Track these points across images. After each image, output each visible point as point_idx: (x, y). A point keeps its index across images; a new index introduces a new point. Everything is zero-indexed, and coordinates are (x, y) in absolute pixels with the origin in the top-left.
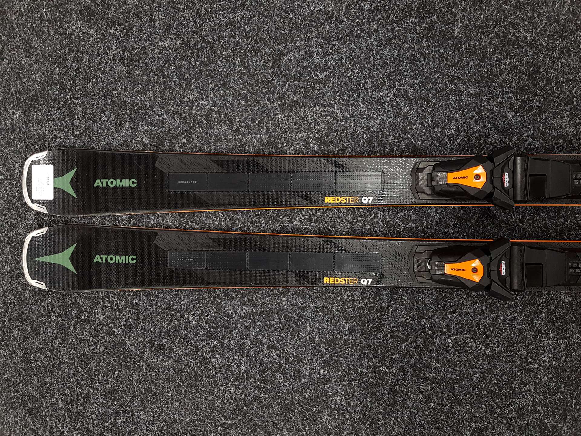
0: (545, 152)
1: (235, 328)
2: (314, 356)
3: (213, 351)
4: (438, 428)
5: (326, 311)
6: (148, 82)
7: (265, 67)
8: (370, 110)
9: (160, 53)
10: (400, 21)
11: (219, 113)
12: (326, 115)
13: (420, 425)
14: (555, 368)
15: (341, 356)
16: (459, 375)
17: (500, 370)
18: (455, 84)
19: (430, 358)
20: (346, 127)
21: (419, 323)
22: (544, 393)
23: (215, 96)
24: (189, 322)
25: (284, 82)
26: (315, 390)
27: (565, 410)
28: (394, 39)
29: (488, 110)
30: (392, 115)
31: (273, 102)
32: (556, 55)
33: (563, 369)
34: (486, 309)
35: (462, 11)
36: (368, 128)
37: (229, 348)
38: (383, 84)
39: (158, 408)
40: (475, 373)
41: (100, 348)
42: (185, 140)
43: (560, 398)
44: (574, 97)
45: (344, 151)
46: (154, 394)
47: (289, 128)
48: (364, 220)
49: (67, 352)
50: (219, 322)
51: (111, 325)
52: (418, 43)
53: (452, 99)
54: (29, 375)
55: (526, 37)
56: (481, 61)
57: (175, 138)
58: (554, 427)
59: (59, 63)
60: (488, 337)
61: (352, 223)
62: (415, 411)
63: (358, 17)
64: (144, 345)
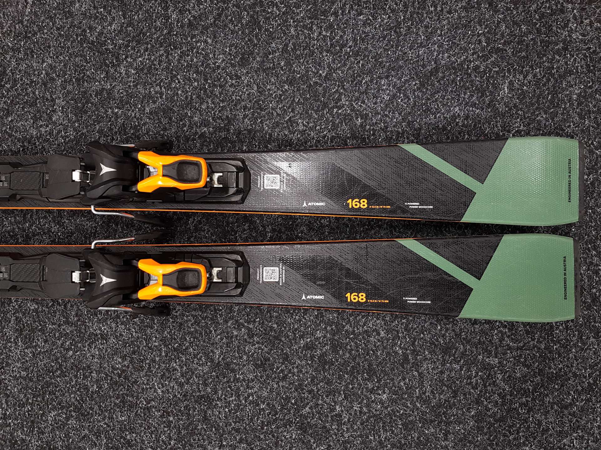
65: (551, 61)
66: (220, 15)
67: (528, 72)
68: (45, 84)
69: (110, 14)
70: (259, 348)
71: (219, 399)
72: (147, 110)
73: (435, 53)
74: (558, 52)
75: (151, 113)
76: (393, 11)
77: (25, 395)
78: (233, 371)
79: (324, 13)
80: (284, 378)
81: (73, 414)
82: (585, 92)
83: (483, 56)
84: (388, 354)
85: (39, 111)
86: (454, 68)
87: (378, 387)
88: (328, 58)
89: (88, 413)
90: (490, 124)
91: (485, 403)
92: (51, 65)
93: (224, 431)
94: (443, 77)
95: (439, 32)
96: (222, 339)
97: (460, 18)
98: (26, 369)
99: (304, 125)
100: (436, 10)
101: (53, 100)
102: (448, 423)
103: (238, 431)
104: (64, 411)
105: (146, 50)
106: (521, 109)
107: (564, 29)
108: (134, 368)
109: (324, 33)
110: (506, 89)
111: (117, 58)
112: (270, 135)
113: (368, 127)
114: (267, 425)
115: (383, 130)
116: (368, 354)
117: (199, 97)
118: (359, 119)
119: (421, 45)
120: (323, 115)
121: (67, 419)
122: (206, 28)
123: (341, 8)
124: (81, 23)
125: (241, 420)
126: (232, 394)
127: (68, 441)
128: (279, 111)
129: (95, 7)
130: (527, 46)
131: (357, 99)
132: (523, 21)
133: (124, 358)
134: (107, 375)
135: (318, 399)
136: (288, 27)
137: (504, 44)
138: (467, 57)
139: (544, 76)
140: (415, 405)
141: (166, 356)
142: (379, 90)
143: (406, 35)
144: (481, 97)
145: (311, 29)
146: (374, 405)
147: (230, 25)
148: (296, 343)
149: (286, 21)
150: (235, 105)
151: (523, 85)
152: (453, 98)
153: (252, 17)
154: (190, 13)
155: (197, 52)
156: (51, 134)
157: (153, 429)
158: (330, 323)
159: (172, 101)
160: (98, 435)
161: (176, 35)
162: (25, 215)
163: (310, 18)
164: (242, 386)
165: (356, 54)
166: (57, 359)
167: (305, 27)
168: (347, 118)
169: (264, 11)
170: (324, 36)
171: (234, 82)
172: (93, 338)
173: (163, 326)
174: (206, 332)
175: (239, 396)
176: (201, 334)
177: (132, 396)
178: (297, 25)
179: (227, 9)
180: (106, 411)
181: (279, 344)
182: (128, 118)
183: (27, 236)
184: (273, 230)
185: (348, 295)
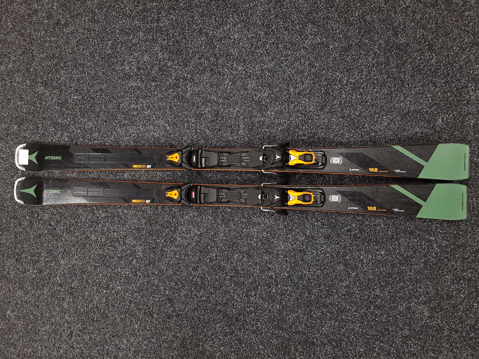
0: (221, 148)
1: (100, 223)
2: (131, 235)
3: (91, 233)
4: (179, 266)
5: (136, 215)
6: (68, 114)
7: (114, 109)
8: (154, 128)
9: (73, 102)
10: (166, 90)
11: (95, 128)
12: (137, 130)
13: (173, 265)
14: (224, 240)
15: (142, 235)
16: (188, 243)
17: (204, 241)
18: (187, 118)
19: (177, 236)
20: (145, 136)
21: (173, 220)
22: (220, 251)
23: (94, 121)
24: (82, 220)
25: (121, 115)
26: (132, 250)
27: (228, 258)
28: (164, 98)
29: (199, 129)
30: (163, 130)
31: (117, 124)
32: (225, 107)
33: (228, 241)
34: (198, 214)
35: (190, 87)
36: (154, 136)
37: (98, 232)
38: (160, 117)
39: (69, 258)
40: (194, 242)
41: (46, 232)
42: (82, 140)
43: (226, 254)
44: (232, 124)
45: (144, 146)
46: (67, 252)
47: (123, 135)
48: (152, 175)
49: (33, 233)
50: (94, 220)
51: (51, 221)
52: (173, 100)
53: (186, 124)
54: (17, 244)
55: (214, 99)
56: (197, 109)
57: (78, 139)
58: (224, 266)
59: (33, 105)
60: (199, 226)
61: (147, 177)
62: (170, 259)
63: (150, 89)
64: (64, 230)
65: (461, 109)
66: (312, 89)
67: (450, 113)
68: (236, 118)
69: (264, 89)
70: (327, 230)
71: (309, 251)
72: (279, 129)
73: (408, 105)
74: (464, 105)
75: (281, 131)
76: (389, 87)
77: (225, 247)
78: (315, 240)
79: (358, 88)
80: (338, 243)
81: (245, 255)
82: (477, 122)
83: (430, 106)
84: (385, 234)
85: (233, 130)
86: (416, 112)
87: (380, 248)
88: (360, 107)
89: (252, 255)
90: (432, 136)
91: (428, 257)
92: (238, 110)
93: (311, 265)
94: (412, 116)
95: (410, 96)
96: (310, 226)
97: (419, 90)
98: (226, 237)
99: (348, 136)
100: (409, 86)
101: (239, 125)
102: (411, 265)
103: (317, 265)
104: (242, 254)
105: (279, 104)
106: (447, 130)
107: (467, 95)
108: (272, 237)
109: (358, 97)
110: (440, 121)
111: (267, 108)
112: (333, 140)
113: (377, 137)
114: (330, 263)
115: (384, 138)
116: (376, 234)
117: (302, 124)
118: (373, 133)
119: (402, 102)
120: (357, 132)
121: (243, 258)
122: (306, 95)
123: (366, 86)
124: (251, 93)
125: (318, 260)
126: (314, 250)
127: (243, 267)
128: (337, 130)
129: (257, 86)
130: (450, 102)
131: (373, 125)
132: (449, 91)
133: (267, 233)
134: (260, 240)
135: (353, 253)
136: (342, 94)
137: (440, 101)
138: (423, 107)
139: (458, 115)
140: (396, 257)
141: (286, 232)
142: (382, 121)
143: (395, 97)
144: (429, 124)
145: (352, 95)
146: (378, 256)
147: (316, 94)
148: (343, 229)
149: (341, 92)
150: (318, 127)
151: (448, 119)
152: (416, 125)
153: (326, 90)
154: (299, 88)
155: (301, 105)
156: (238, 139)
157: (280, 263)
158: (359, 221)
159: (290, 125)
160: (256, 265)
161: (292, 98)
162: (226, 173)
163: (352, 90)
164: (319, 246)
165: (373, 105)
166: (239, 232)
167: (349, 94)
168: (368, 133)
169: (331, 87)
170: (358, 98)
171: (317, 117)
172: (254, 224)
173: (284, 220)
174: (303, 223)
175: (317, 250)
176: (301, 223)
177: (271, 249)
178: (346, 93)
179: (315, 87)
180: (260, 255)
181: (335, 229)
182: (271, 133)
183: (227, 181)
184: (334, 181)
185: (368, 207)
